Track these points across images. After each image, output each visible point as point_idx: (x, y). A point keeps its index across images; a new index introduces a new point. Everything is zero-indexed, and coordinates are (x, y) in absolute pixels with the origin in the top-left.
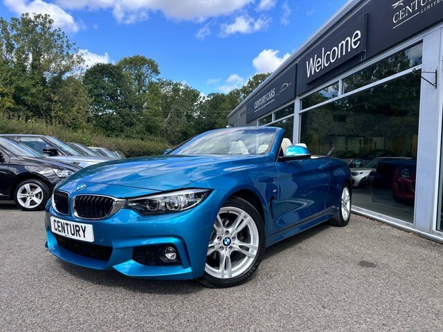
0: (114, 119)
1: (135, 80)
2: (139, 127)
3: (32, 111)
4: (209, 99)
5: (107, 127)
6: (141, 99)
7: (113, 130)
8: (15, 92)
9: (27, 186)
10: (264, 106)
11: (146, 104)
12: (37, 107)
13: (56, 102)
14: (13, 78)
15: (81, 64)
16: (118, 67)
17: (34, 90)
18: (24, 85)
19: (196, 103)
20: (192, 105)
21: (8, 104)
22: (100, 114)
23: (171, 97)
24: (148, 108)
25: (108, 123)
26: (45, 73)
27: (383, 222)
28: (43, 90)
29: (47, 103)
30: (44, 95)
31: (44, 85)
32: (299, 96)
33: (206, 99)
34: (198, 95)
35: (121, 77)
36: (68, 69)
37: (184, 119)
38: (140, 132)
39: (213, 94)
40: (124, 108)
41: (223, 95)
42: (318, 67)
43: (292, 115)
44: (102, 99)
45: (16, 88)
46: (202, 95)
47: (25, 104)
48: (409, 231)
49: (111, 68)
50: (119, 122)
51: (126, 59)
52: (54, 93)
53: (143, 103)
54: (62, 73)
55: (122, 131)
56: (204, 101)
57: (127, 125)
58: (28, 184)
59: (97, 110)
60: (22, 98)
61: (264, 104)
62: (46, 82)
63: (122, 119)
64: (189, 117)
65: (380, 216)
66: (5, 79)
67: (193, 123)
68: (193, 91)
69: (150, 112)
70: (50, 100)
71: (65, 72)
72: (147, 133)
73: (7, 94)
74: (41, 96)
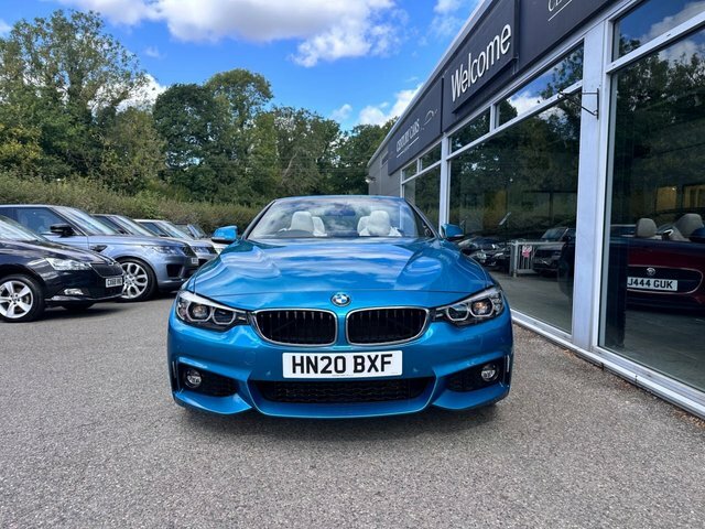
0: (202, 172)
1: (235, 109)
2: (243, 184)
3: (70, 164)
4: (355, 135)
5: (192, 186)
6: (244, 140)
7: (201, 189)
8: (44, 135)
9: (9, 285)
10: (408, 147)
11: (252, 147)
12: (80, 156)
13: (107, 148)
14: (39, 113)
15: (145, 87)
16: (206, 89)
17: (71, 131)
18: (56, 123)
19: (334, 143)
20: (327, 146)
21: (33, 155)
22: (182, 164)
23: (294, 134)
24: (255, 153)
25: (193, 178)
26: (89, 103)
27: (537, 334)
28: (87, 130)
29: (95, 150)
30: (90, 138)
31: (88, 123)
32: (447, 131)
33: (350, 134)
34: (337, 130)
35: (212, 104)
36: (124, 95)
37: (315, 168)
38: (244, 192)
39: (362, 127)
40: (218, 154)
41: (377, 127)
42: (464, 84)
43: (438, 163)
44: (183, 141)
45: (44, 129)
46: (342, 129)
47: (60, 154)
48: (564, 347)
49: (195, 91)
50: (210, 177)
51: (218, 75)
52: (104, 134)
53: (249, 145)
54: (116, 102)
55: (215, 191)
56: (346, 139)
57: (223, 182)
58: (10, 283)
59: (178, 159)
60: (54, 144)
61: (407, 144)
62: (92, 118)
63: (215, 173)
64: (323, 166)
65: (535, 324)
66: (27, 116)
67: (329, 176)
68: (329, 123)
69: (260, 160)
70: (99, 146)
71: (119, 100)
72: (256, 194)
73: (29, 138)
74: (84, 140)
